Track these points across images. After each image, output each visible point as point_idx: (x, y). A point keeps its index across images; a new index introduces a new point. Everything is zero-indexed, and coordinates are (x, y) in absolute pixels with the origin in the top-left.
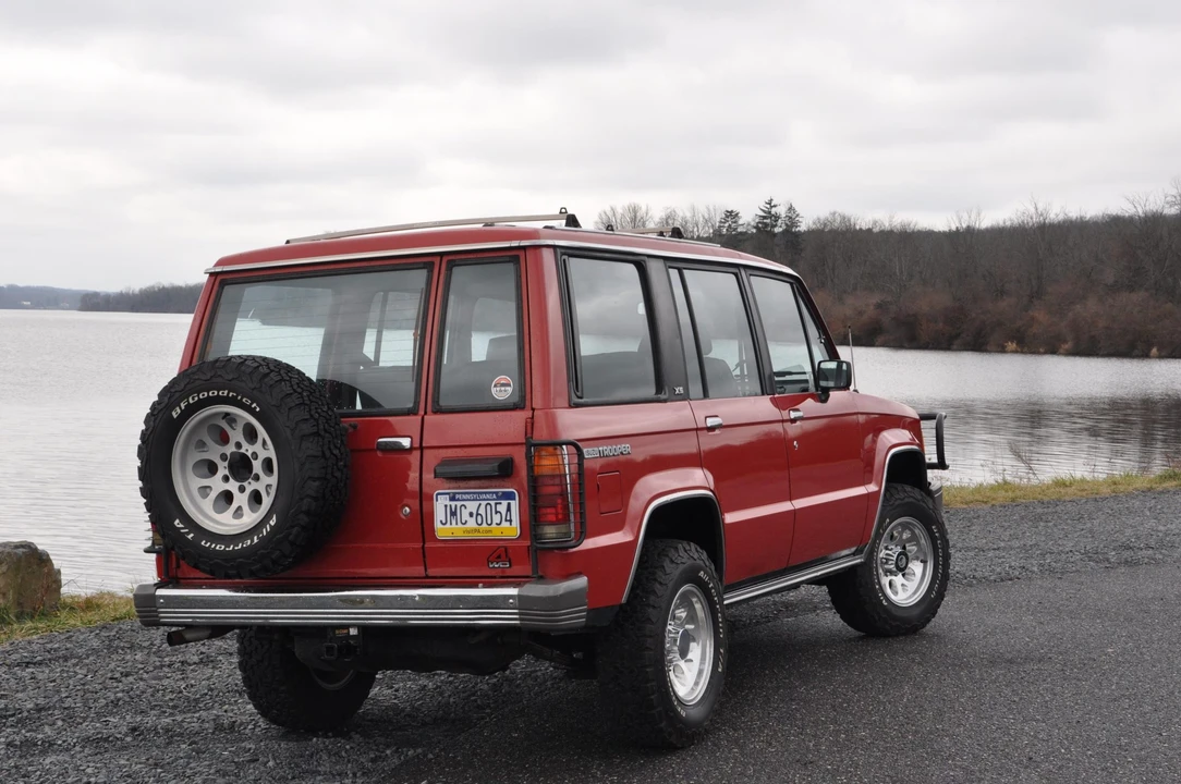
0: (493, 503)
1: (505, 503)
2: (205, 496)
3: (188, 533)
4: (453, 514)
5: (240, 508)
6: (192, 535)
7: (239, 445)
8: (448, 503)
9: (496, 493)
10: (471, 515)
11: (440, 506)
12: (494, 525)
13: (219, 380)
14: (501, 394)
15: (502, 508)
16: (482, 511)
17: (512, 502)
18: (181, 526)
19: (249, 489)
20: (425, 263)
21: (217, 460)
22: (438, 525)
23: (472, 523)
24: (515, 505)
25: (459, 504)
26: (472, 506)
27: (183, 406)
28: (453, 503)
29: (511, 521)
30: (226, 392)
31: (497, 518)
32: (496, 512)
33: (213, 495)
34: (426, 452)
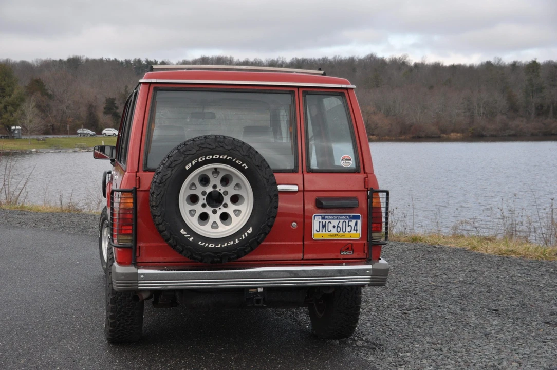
0: (347, 221)
1: (354, 221)
2: (192, 215)
3: (190, 237)
4: (324, 226)
5: (215, 223)
6: (192, 238)
7: (215, 187)
8: (321, 220)
9: (349, 216)
10: (334, 227)
11: (316, 223)
12: (347, 232)
13: (221, 149)
14: (346, 164)
15: (353, 223)
16: (340, 225)
17: (359, 221)
18: (185, 233)
19: (219, 212)
20: (290, 91)
21: (200, 195)
22: (314, 232)
23: (334, 231)
24: (359, 222)
25: (327, 221)
26: (335, 222)
27: (194, 163)
28: (324, 221)
29: (357, 230)
30: (226, 156)
31: (349, 229)
32: (349, 226)
33: (197, 215)
34: (305, 193)
